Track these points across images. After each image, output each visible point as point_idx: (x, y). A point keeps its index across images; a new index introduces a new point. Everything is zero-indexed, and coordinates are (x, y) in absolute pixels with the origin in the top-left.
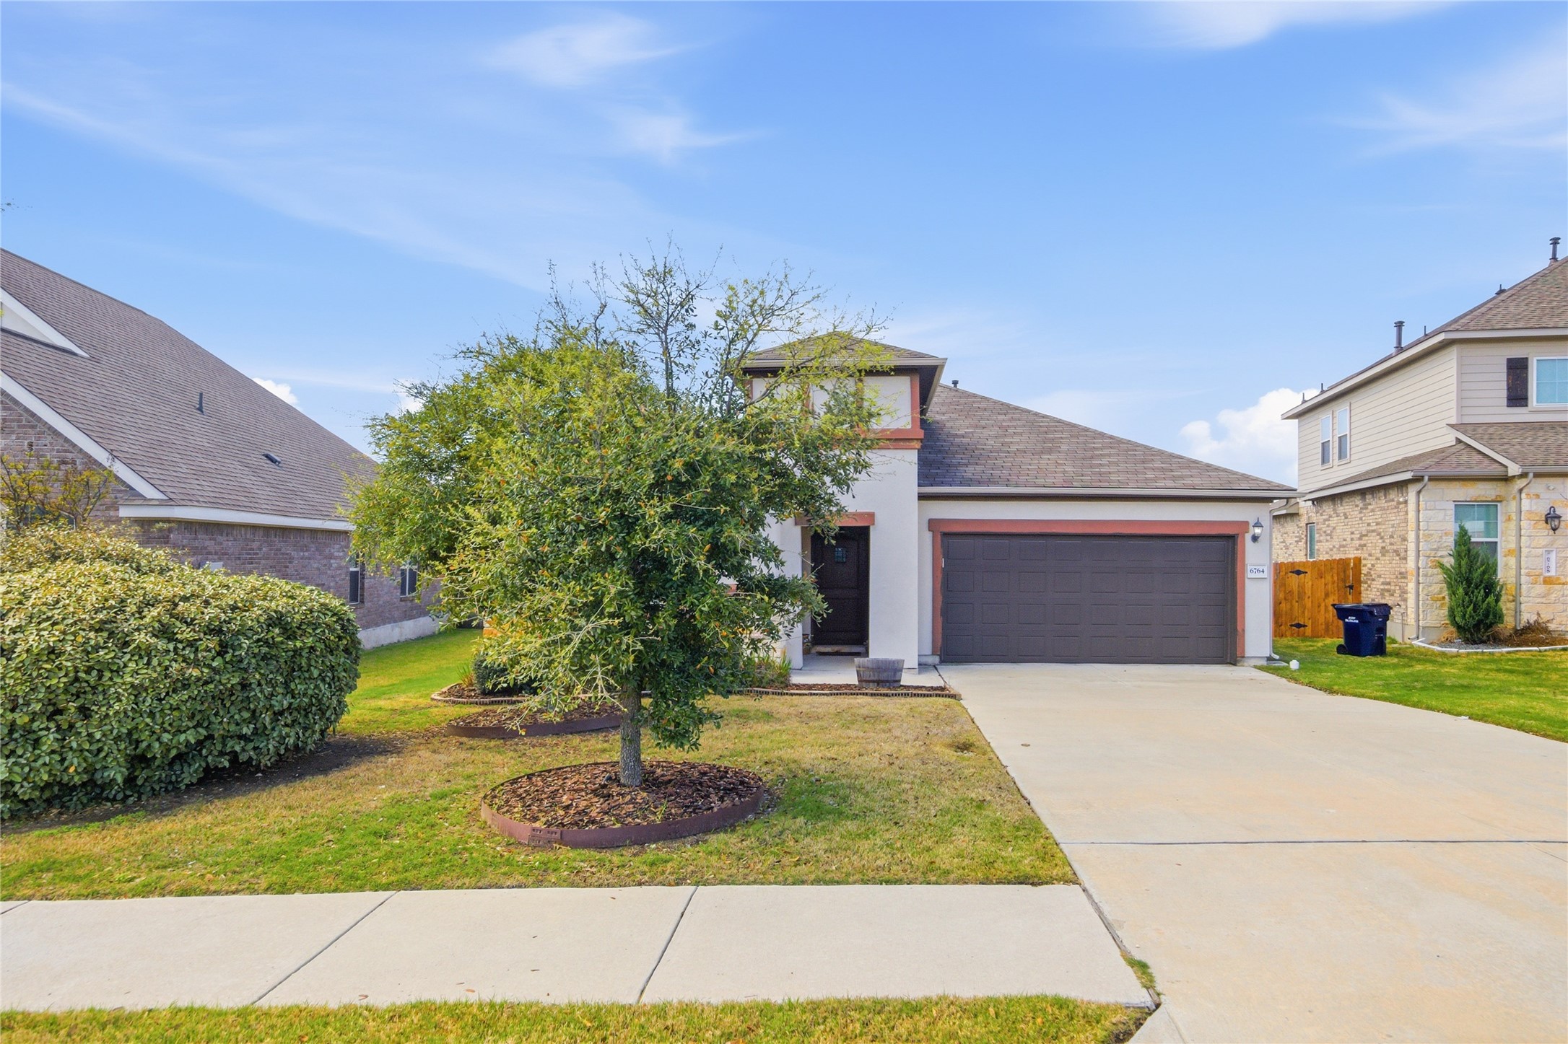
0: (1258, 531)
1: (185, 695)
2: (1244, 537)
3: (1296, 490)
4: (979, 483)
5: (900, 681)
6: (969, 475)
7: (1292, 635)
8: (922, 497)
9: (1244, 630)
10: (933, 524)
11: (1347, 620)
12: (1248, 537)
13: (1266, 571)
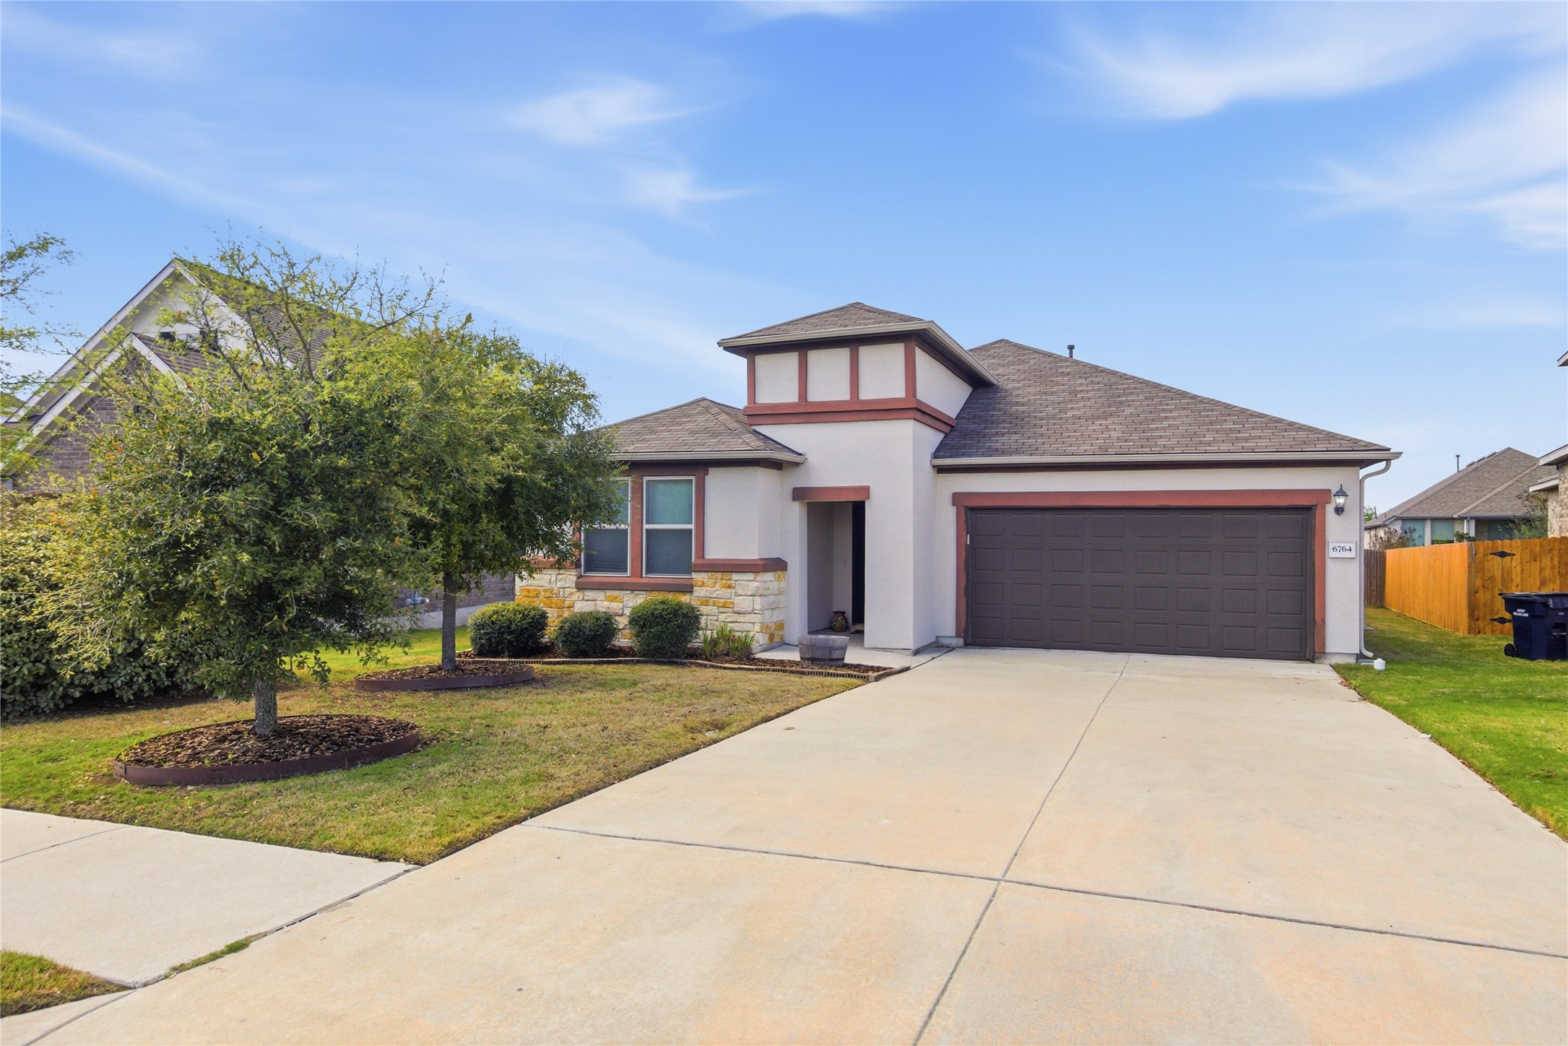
0: (1340, 500)
1: (16, 636)
2: (1324, 508)
3: (1389, 450)
4: (1003, 453)
5: (843, 659)
6: (999, 445)
7: (1493, 632)
8: (941, 470)
9: (1323, 621)
10: (957, 498)
11: (1515, 614)
12: (1330, 509)
13: (1353, 549)
